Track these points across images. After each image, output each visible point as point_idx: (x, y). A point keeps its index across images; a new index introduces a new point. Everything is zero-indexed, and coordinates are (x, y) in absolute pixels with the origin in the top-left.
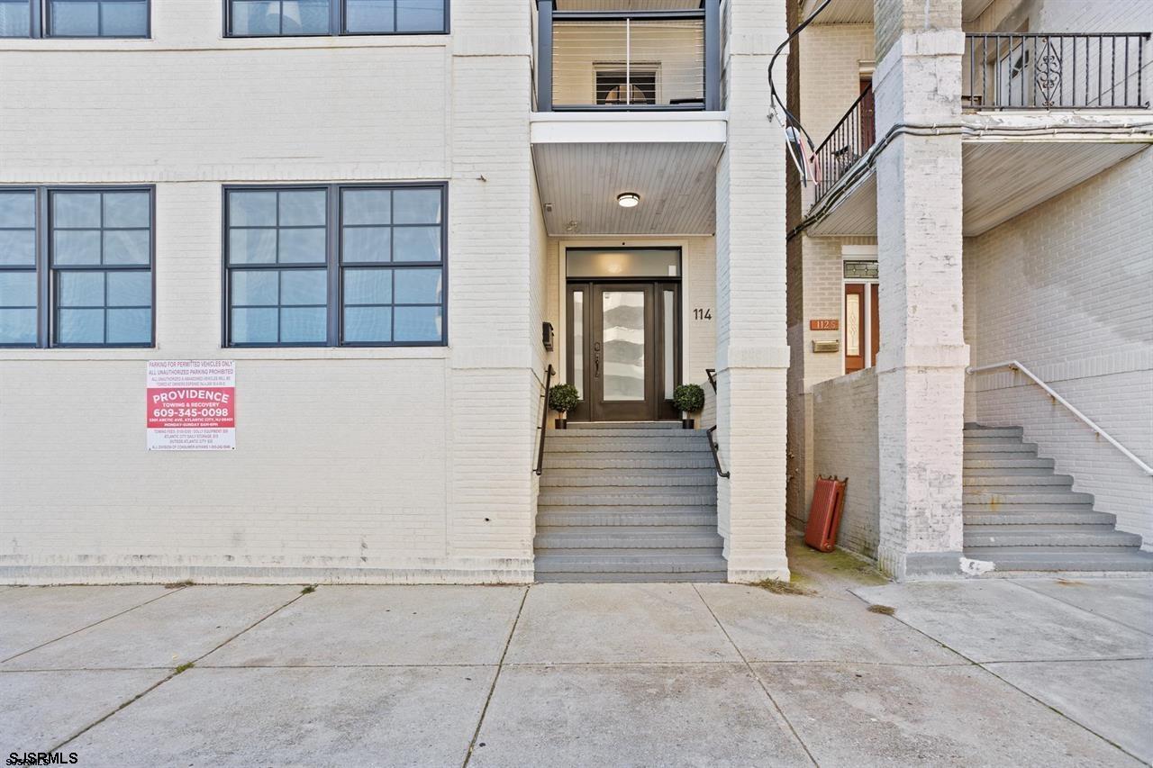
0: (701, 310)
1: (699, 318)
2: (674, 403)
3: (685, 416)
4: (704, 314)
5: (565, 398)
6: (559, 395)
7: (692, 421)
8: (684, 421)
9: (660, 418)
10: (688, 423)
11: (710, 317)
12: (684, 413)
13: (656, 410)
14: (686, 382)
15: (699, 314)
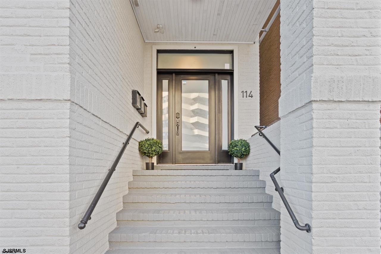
0: (246, 92)
1: (245, 97)
2: (229, 152)
3: (236, 160)
4: (248, 95)
5: (152, 148)
6: (147, 145)
7: (241, 164)
8: (236, 164)
9: (219, 162)
10: (238, 166)
11: (252, 97)
12: (235, 158)
13: (217, 157)
14: (236, 138)
15: (245, 94)
